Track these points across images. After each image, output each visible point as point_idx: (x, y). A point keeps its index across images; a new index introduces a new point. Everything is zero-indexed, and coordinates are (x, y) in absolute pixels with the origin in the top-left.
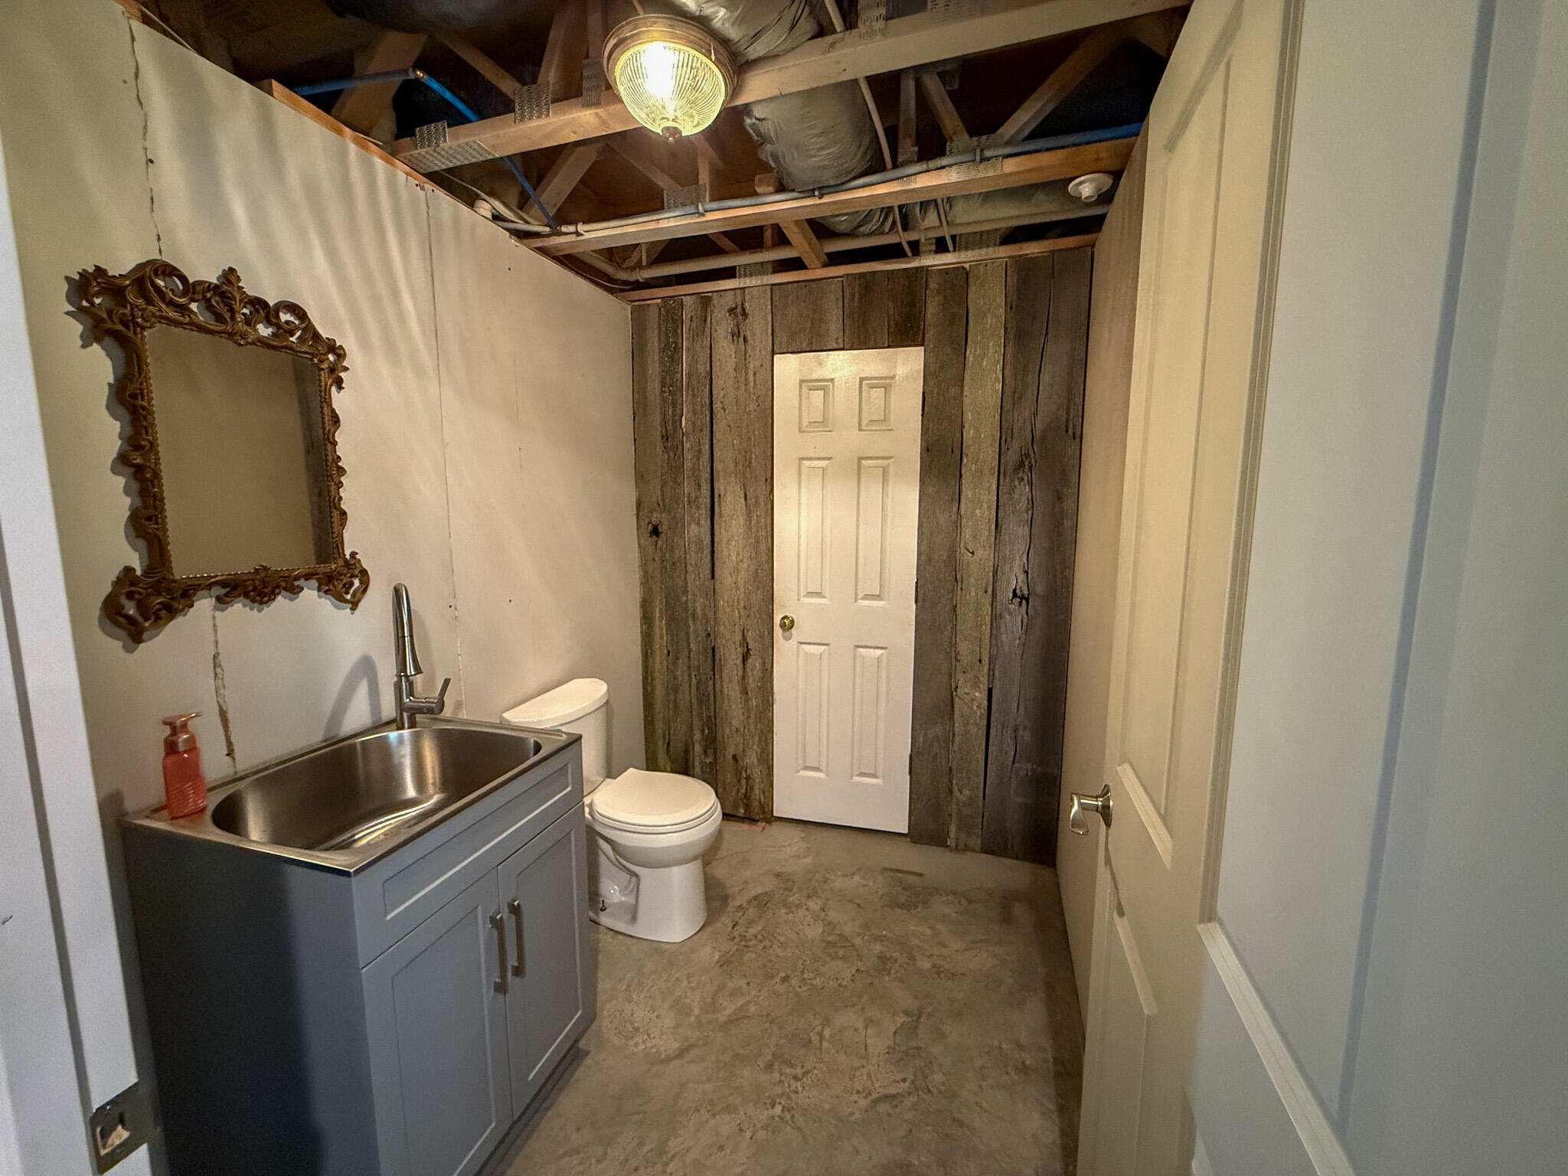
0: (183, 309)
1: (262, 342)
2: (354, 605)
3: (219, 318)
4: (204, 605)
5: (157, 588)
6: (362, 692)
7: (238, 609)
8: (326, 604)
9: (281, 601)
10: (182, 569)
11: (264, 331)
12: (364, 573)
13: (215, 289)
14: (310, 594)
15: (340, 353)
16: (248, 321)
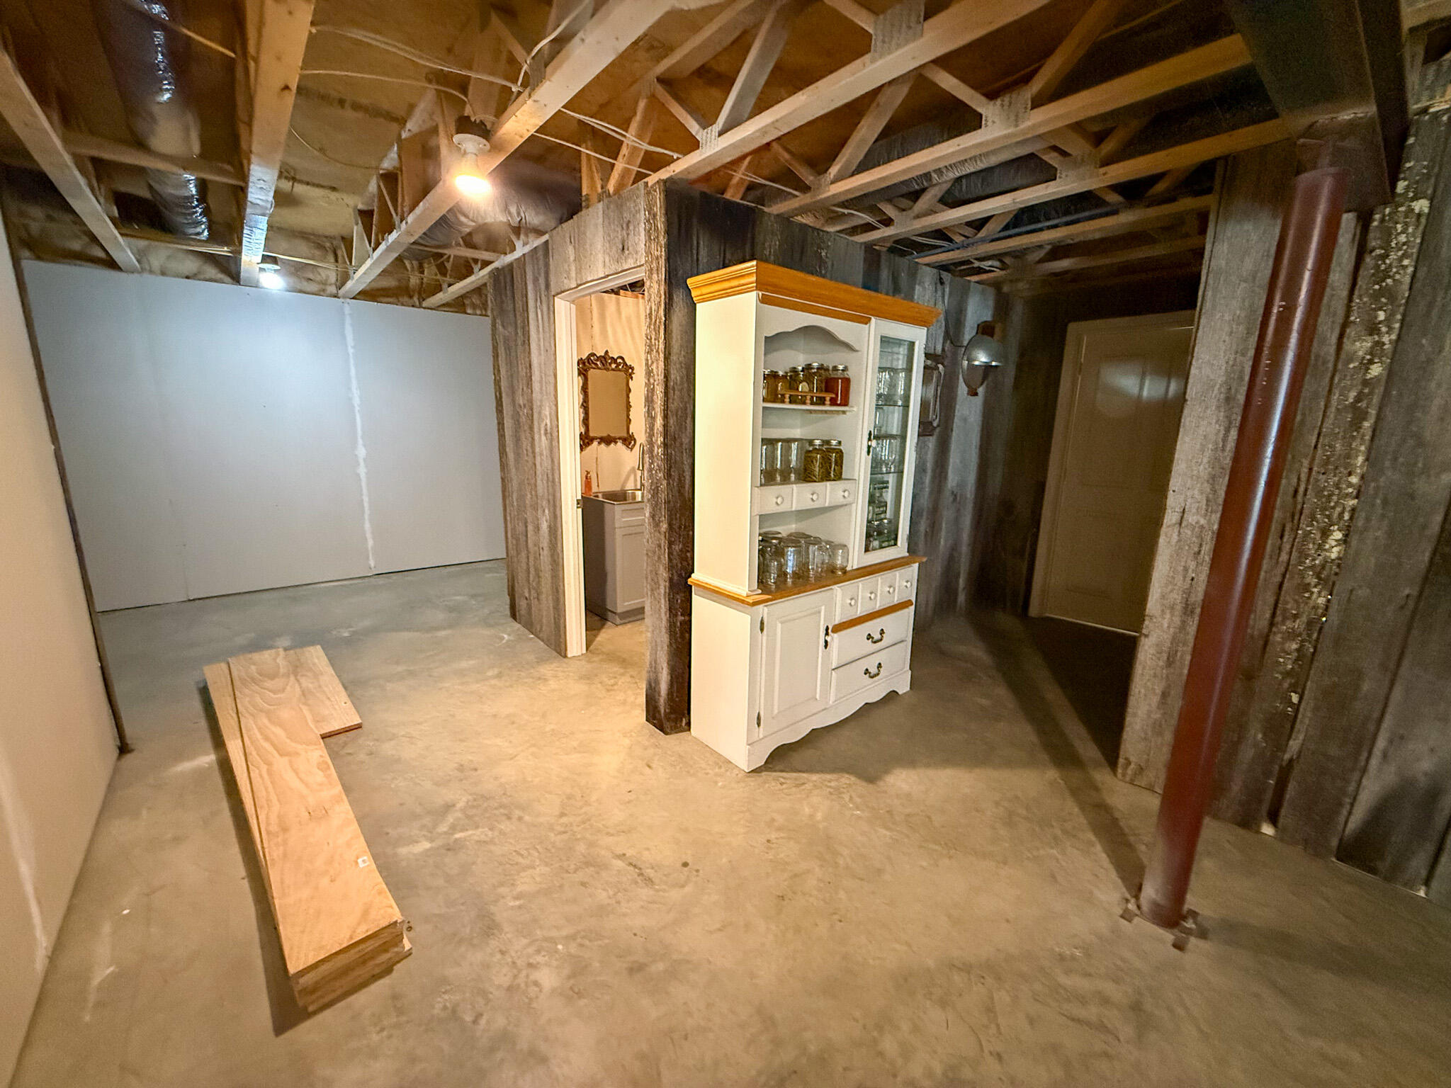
0: (596, 364)
1: (613, 370)
2: (632, 449)
3: (603, 365)
4: (595, 443)
5: (586, 438)
6: (632, 478)
7: (603, 445)
8: (624, 447)
9: (612, 445)
10: (592, 434)
11: (614, 366)
12: (635, 440)
13: (603, 357)
14: (620, 444)
15: (632, 368)
16: (610, 364)
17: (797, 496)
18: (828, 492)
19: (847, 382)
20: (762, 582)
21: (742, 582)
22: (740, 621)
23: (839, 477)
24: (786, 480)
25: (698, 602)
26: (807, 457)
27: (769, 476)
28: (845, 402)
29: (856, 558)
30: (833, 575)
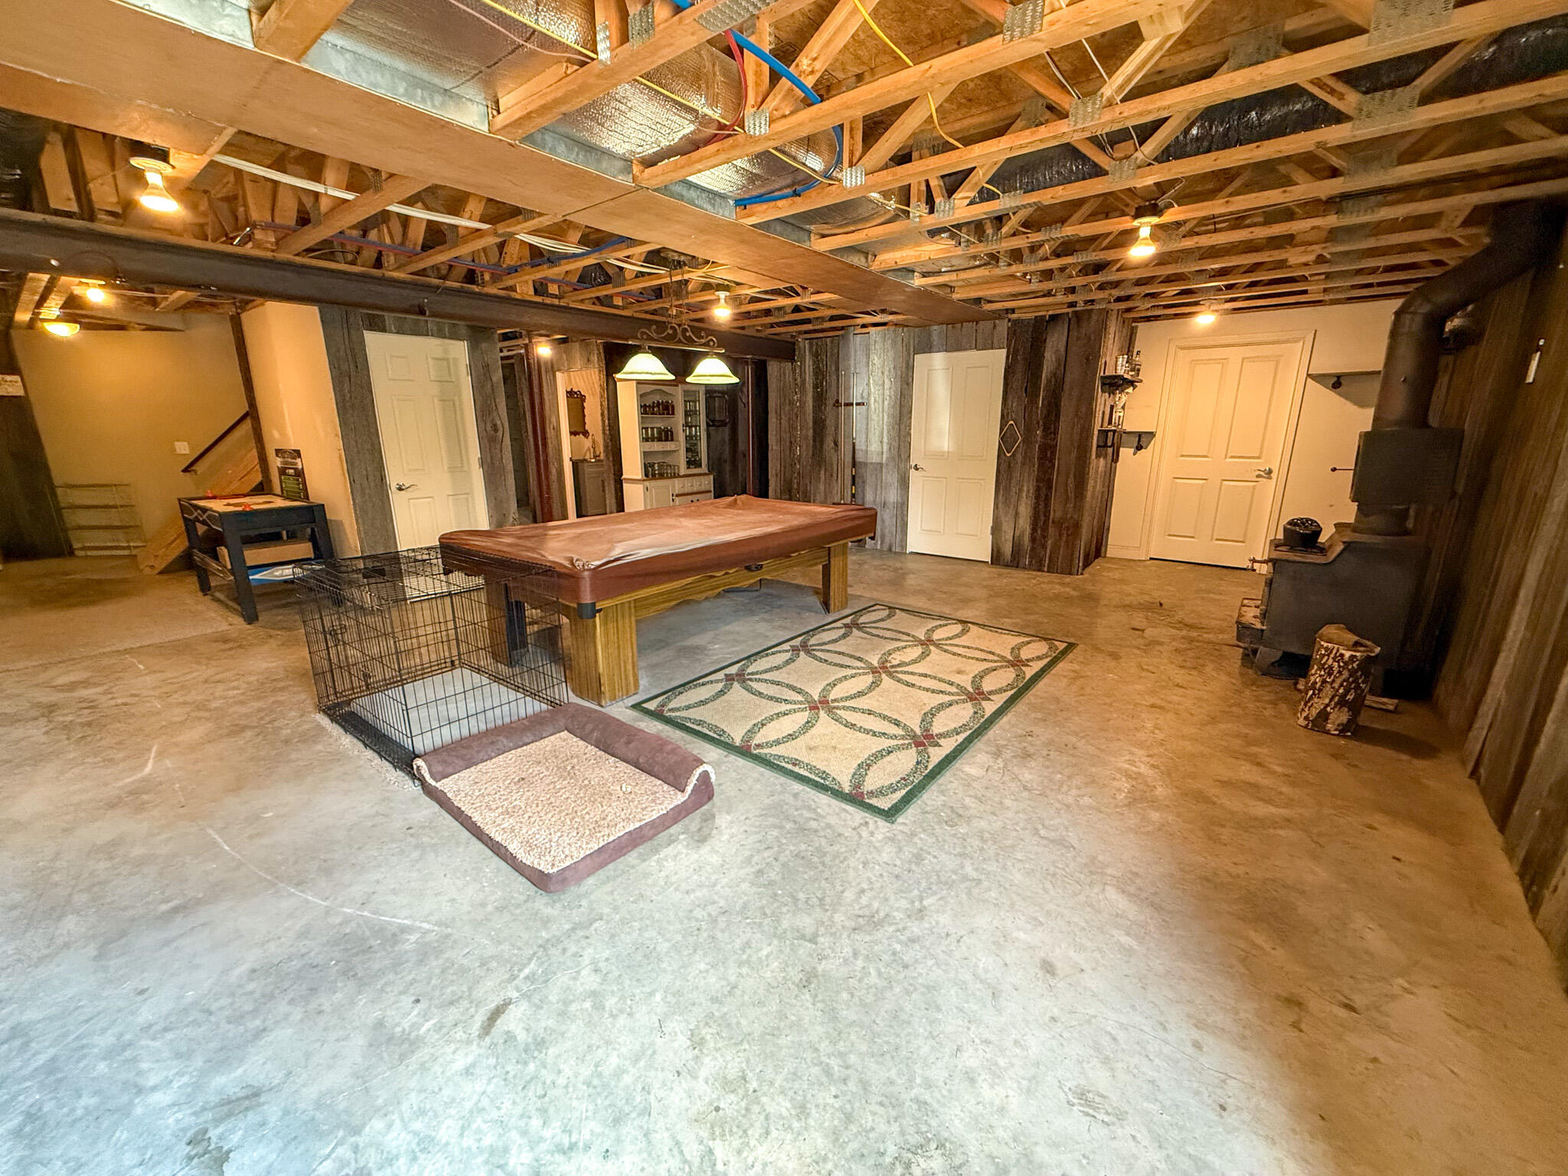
5: (571, 430)
17: (657, 446)
18: (669, 446)
19: (673, 407)
20: (647, 475)
21: (639, 475)
22: (640, 488)
23: (672, 440)
24: (653, 441)
25: (625, 486)
26: (659, 433)
27: (646, 439)
28: (673, 413)
29: (683, 471)
30: (676, 476)
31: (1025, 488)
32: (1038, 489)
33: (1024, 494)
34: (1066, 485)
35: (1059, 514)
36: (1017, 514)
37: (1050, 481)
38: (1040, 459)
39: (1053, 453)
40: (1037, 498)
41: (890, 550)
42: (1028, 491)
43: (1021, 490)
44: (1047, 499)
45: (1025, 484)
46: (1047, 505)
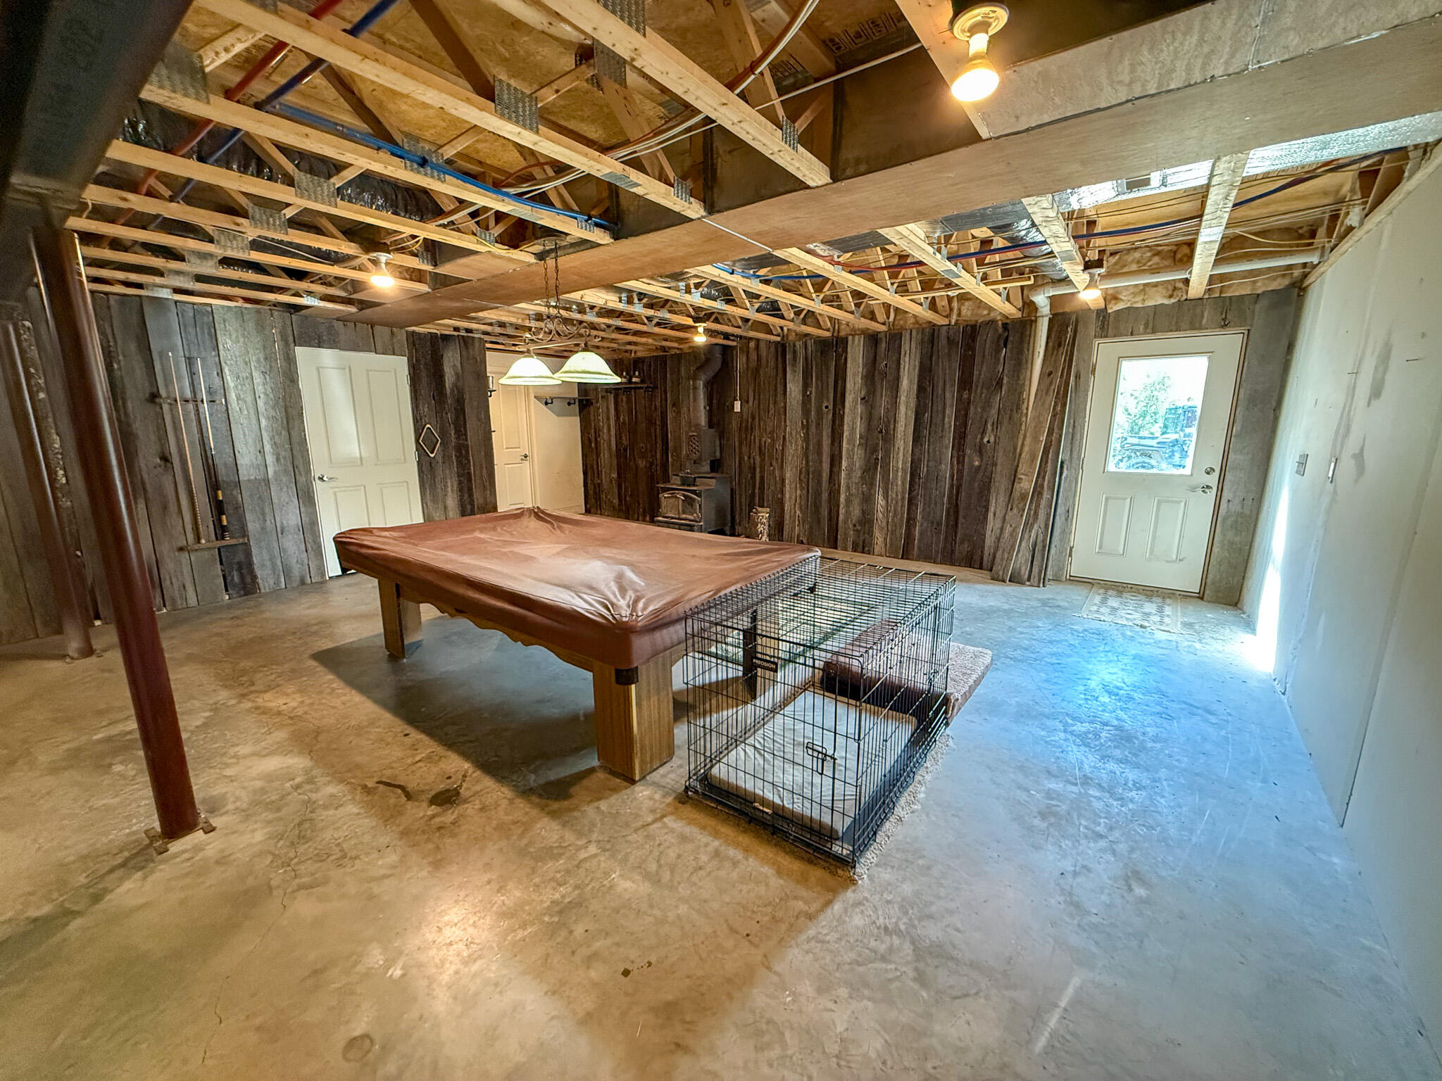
31: (449, 484)
32: (460, 483)
33: (449, 489)
34: (482, 476)
35: (481, 501)
36: (445, 508)
37: (469, 474)
38: (457, 457)
39: (467, 451)
40: (461, 490)
41: (303, 582)
42: (452, 486)
43: (446, 486)
44: (470, 489)
45: (449, 481)
46: (471, 495)
